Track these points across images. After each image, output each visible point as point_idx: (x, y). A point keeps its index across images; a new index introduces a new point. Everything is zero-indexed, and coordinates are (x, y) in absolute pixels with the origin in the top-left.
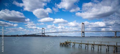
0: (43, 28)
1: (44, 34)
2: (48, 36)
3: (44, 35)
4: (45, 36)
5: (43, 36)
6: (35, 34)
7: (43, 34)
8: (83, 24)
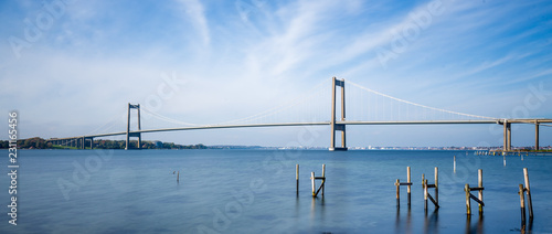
0: (130, 106)
1: (138, 134)
2: (161, 146)
3: (137, 139)
4: (141, 148)
5: (132, 146)
6: (92, 138)
7: (130, 134)
8: (337, 83)
